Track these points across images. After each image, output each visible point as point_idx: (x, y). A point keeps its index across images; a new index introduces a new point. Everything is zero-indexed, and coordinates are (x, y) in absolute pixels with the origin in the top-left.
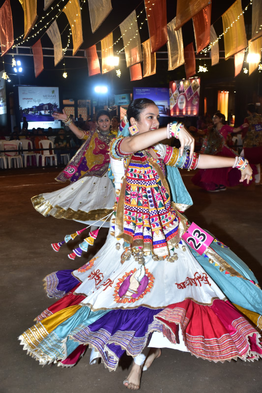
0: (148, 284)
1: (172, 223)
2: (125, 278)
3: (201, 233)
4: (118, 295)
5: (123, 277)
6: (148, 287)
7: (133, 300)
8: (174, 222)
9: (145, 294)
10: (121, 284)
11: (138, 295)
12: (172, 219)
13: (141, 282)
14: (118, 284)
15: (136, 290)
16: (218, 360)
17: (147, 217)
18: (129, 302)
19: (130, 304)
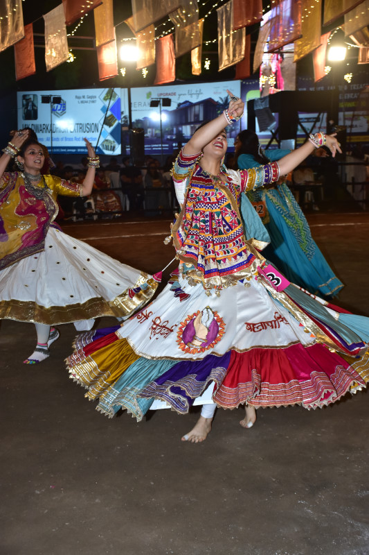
0: (218, 332)
1: (235, 257)
2: (188, 322)
3: (275, 277)
4: (182, 342)
5: (186, 320)
6: (218, 335)
7: (202, 350)
8: (238, 257)
9: (216, 343)
10: (183, 329)
11: (207, 343)
12: (235, 252)
13: (210, 327)
14: (181, 328)
15: (205, 338)
16: (280, 405)
17: (202, 244)
18: (199, 352)
19: (199, 354)
